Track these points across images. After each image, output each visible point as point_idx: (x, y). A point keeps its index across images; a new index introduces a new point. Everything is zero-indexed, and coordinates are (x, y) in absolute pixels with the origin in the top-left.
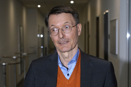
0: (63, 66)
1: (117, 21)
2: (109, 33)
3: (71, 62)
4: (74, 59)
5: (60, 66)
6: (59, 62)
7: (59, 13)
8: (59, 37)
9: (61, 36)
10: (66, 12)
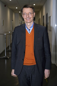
0: (27, 28)
1: (51, 17)
2: (48, 22)
3: (31, 27)
4: (32, 26)
5: (26, 28)
6: (26, 27)
7: (27, 7)
8: (27, 17)
9: (28, 17)
10: (30, 7)
